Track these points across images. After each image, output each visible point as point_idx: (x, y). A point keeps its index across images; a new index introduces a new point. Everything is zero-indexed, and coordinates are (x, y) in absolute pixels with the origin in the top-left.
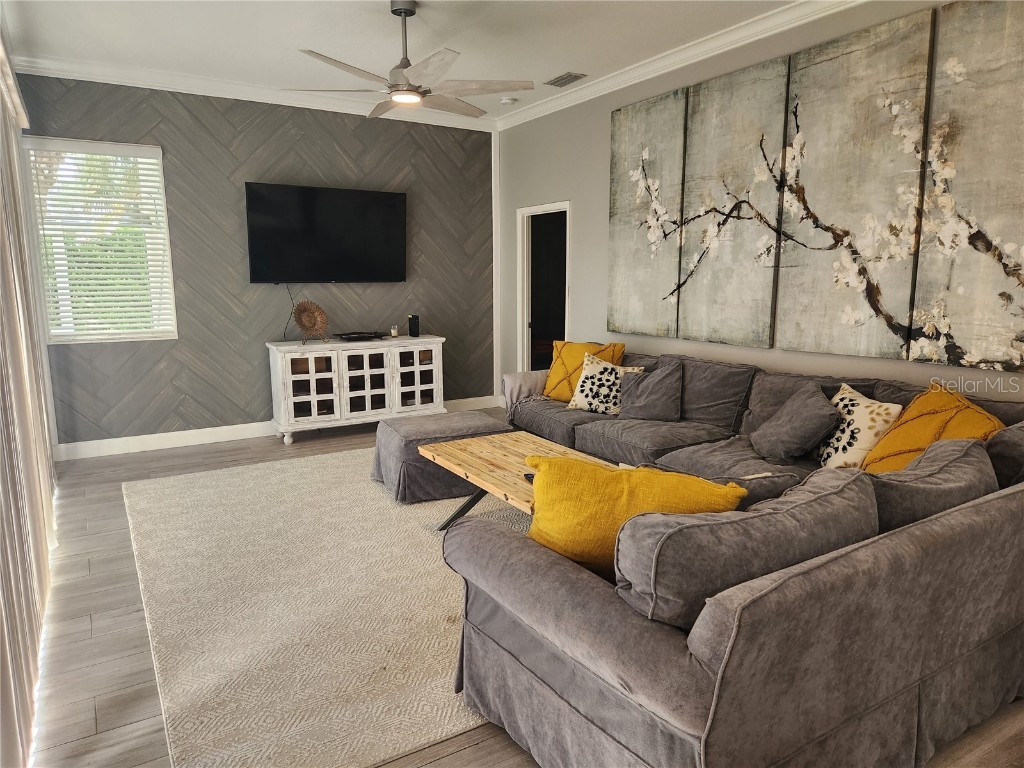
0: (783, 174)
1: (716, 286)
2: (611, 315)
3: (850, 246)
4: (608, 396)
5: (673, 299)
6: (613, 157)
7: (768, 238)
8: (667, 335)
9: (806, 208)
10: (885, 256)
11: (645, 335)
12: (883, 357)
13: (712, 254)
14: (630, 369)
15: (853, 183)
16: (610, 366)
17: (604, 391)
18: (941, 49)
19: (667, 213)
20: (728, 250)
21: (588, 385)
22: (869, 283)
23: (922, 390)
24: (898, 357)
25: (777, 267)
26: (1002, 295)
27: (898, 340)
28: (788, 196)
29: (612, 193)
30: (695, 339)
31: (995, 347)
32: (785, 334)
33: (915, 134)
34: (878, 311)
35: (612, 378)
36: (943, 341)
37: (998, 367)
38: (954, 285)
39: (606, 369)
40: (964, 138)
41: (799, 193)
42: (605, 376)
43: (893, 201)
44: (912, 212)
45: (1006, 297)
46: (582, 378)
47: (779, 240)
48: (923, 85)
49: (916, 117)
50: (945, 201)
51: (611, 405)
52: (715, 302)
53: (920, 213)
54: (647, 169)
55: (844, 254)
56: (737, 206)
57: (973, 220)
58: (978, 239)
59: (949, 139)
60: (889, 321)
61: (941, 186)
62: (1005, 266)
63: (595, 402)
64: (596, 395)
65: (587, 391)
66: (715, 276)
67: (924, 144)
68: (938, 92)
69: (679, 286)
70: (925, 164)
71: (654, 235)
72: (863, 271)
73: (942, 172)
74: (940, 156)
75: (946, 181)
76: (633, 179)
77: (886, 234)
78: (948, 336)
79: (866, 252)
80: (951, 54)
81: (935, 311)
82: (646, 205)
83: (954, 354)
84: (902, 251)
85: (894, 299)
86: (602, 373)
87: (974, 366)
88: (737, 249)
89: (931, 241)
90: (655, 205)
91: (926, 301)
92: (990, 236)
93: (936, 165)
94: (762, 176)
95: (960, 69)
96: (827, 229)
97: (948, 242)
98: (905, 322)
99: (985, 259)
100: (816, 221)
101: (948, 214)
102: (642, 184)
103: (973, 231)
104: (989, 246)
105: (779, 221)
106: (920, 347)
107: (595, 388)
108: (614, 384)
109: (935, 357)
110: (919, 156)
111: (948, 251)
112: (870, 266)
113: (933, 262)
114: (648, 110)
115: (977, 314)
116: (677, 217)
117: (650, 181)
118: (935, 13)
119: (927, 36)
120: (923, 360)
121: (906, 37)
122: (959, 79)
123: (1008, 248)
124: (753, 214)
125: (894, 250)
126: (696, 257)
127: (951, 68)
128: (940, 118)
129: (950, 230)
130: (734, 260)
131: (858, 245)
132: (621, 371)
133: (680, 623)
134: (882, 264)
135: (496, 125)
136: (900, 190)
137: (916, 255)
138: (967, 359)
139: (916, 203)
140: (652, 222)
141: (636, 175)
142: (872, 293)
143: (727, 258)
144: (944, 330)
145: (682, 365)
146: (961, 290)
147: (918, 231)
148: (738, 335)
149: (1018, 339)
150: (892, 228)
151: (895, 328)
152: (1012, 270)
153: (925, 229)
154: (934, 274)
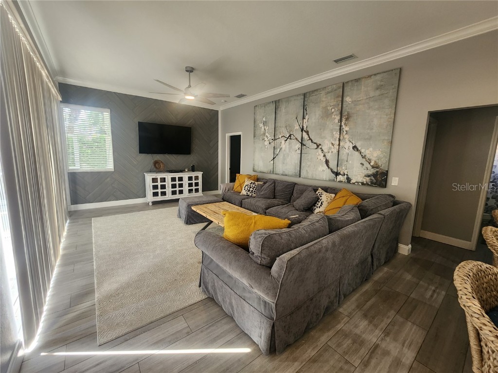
0: (303, 127)
1: (284, 159)
2: (254, 166)
3: (321, 148)
4: (252, 191)
5: (272, 162)
6: (255, 119)
7: (299, 145)
8: (270, 173)
9: (309, 137)
10: (330, 152)
11: (264, 172)
12: (330, 180)
13: (283, 149)
14: (259, 183)
15: (322, 130)
16: (253, 182)
17: (251, 189)
18: (345, 94)
19: (270, 136)
20: (287, 148)
21: (247, 187)
22: (326, 159)
23: (340, 190)
24: (334, 181)
25: (301, 153)
27: (334, 176)
28: (304, 133)
29: (255, 130)
30: (278, 174)
31: (359, 178)
32: (303, 174)
33: (338, 118)
34: (328, 167)
35: (254, 185)
36: (346, 176)
37: (360, 184)
38: (348, 161)
39: (252, 183)
40: (351, 119)
41: (307, 132)
42: (252, 185)
43: (333, 136)
44: (338, 139)
45: (362, 164)
46: (245, 185)
47: (302, 146)
48: (340, 104)
49: (338, 112)
50: (346, 136)
51: (253, 194)
52: (284, 163)
53: (339, 140)
54: (265, 123)
55: (320, 151)
56: (290, 136)
57: (353, 142)
58: (355, 148)
59: (347, 119)
60: (332, 170)
61: (345, 132)
62: (362, 155)
63: (249, 193)
64: (249, 190)
65: (246, 189)
66: (284, 156)
67: (341, 121)
68: (344, 106)
69: (274, 158)
70: (341, 126)
71: (267, 143)
72: (324, 156)
73: (345, 128)
74: (345, 124)
75: (346, 131)
76: (261, 126)
77: (331, 145)
78: (347, 175)
79: (325, 150)
80: (348, 96)
81: (344, 168)
82: (264, 134)
83: (349, 180)
84: (335, 151)
85: (333, 164)
86: (251, 184)
87: (354, 184)
88: (290, 148)
89: (343, 148)
90: (267, 134)
91: (341, 165)
92: (358, 147)
93: (344, 127)
94: (297, 127)
95: (350, 100)
96: (315, 143)
97: (347, 148)
98: (336, 171)
99: (357, 153)
100: (312, 141)
101: (347, 140)
102: (263, 128)
103: (354, 145)
104: (358, 150)
105: (302, 140)
106: (340, 178)
107: (249, 189)
108: (254, 187)
109: (344, 181)
110: (339, 124)
111: (347, 151)
112: (326, 154)
113: (343, 154)
114: (265, 106)
115: (354, 169)
116: (273, 138)
117: (265, 127)
118: (343, 84)
119: (341, 90)
120: (340, 182)
121: (336, 90)
122: (350, 103)
123: (363, 151)
124: (294, 138)
125: (333, 150)
126: (279, 150)
127: (348, 99)
128: (345, 113)
129: (347, 145)
130: (289, 151)
131: (323, 148)
132: (256, 183)
133: (269, 265)
134: (330, 154)
135: (220, 109)
136: (334, 133)
137: (339, 151)
138: (352, 181)
139: (338, 137)
140: (266, 139)
141: (261, 125)
142: (327, 162)
143: (287, 150)
144: (346, 173)
145: (274, 182)
146: (350, 162)
147: (339, 145)
148: (290, 173)
149: (365, 176)
150: (332, 144)
151: (333, 172)
152: (364, 157)
153: (341, 144)
154: (343, 157)
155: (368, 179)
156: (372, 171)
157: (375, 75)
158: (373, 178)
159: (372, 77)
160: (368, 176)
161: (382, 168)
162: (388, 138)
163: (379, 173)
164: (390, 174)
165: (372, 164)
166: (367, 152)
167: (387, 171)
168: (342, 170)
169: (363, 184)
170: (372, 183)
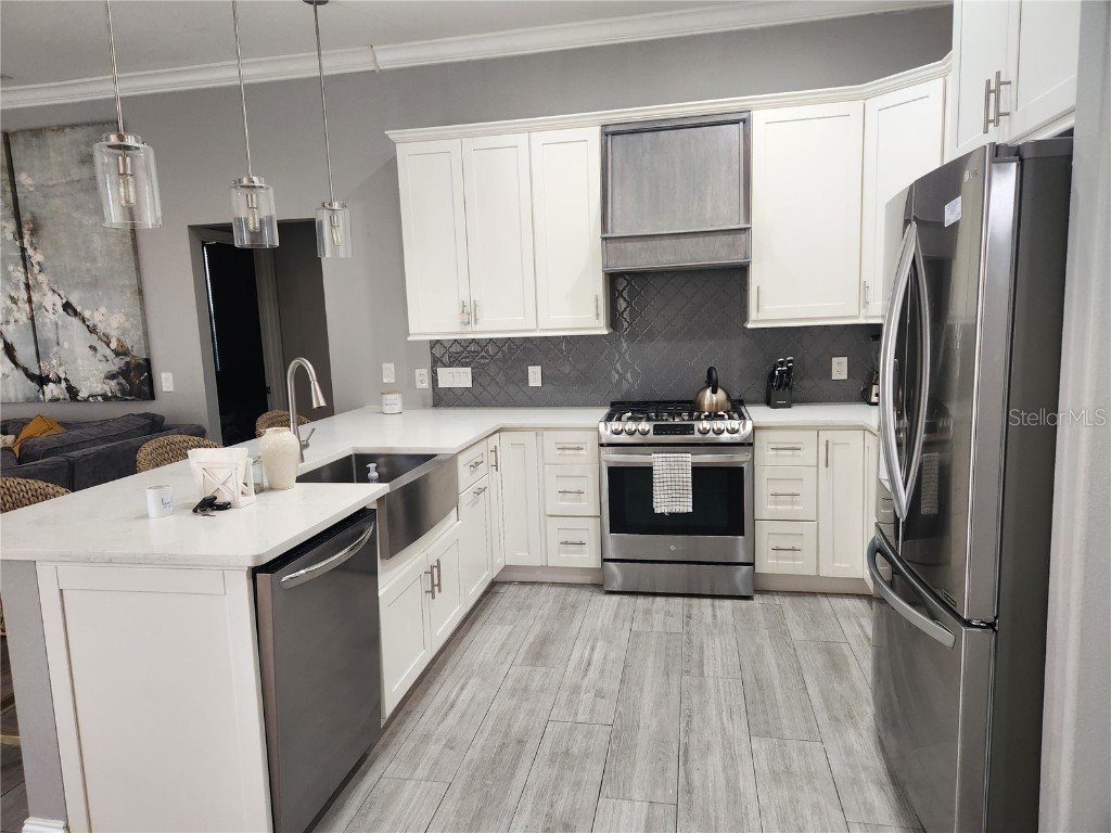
10: (12, 320)
12: (28, 401)
18: (16, 165)
22: (5, 342)
24: (38, 400)
26: (91, 347)
27: (34, 386)
31: (95, 385)
33: (10, 227)
34: (17, 365)
36: (63, 384)
37: (99, 398)
38: (61, 342)
40: (44, 233)
43: (8, 277)
44: (22, 286)
45: (93, 348)
48: (9, 189)
49: (9, 212)
50: (41, 278)
53: (28, 286)
57: (61, 292)
58: (67, 307)
59: (34, 232)
60: (25, 371)
61: (36, 268)
62: (88, 326)
67: (19, 234)
68: (20, 196)
70: (23, 250)
73: (36, 257)
74: (32, 244)
75: (39, 263)
77: (9, 302)
78: (66, 380)
80: (22, 170)
81: (54, 362)
83: (72, 392)
84: (24, 318)
85: (25, 353)
87: (86, 400)
89: (40, 309)
91: (47, 353)
92: (74, 305)
93: (30, 251)
95: (30, 181)
97: (51, 311)
98: (37, 372)
99: (75, 321)
101: (45, 287)
103: (64, 301)
104: (76, 313)
106: (51, 390)
109: (62, 397)
110: (18, 243)
111: (52, 316)
113: (44, 324)
115: (80, 362)
118: (6, 135)
119: (3, 153)
120: (55, 400)
122: (32, 189)
123: (87, 314)
125: (17, 315)
127: (23, 179)
128: (26, 217)
129: (50, 301)
134: (11, 327)
136: (11, 268)
137: (32, 319)
138: (83, 394)
139: (23, 279)
142: (9, 350)
144: (63, 376)
146: (66, 345)
147: (30, 301)
149: (107, 378)
150: (12, 298)
151: (31, 377)
152: (92, 330)
153: (34, 299)
154: (47, 332)
155: (113, 383)
156: (116, 364)
157: (73, 126)
158: (123, 381)
159: (67, 130)
160: (112, 376)
161: (134, 353)
162: (129, 281)
163: (132, 366)
164: (157, 365)
165: (113, 345)
166: (96, 316)
167: (148, 361)
168: (52, 367)
169: (106, 398)
170: (122, 390)
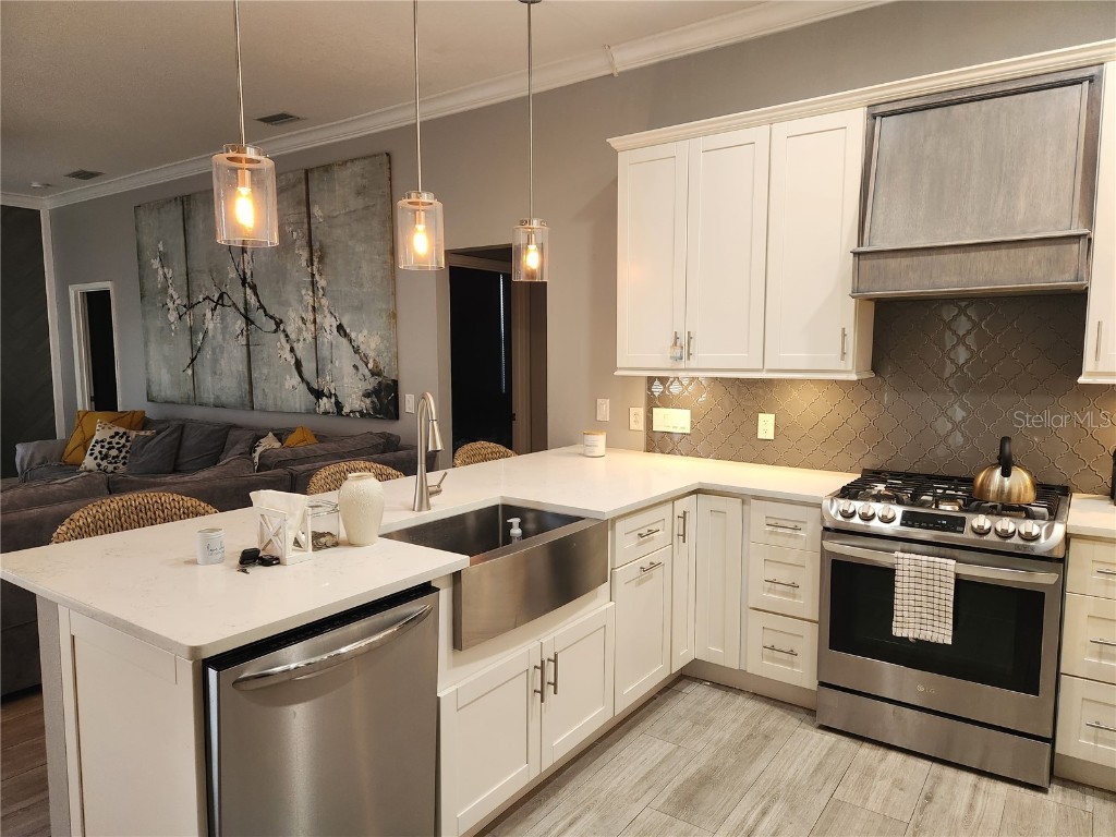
0: (244, 273)
1: (215, 361)
3: (284, 331)
4: (117, 457)
5: (190, 372)
6: (138, 245)
7: (240, 324)
8: (188, 403)
9: (259, 301)
10: (301, 338)
11: (173, 403)
12: (307, 412)
13: (210, 334)
14: (142, 433)
15: (281, 285)
16: (122, 430)
17: (114, 452)
18: (311, 198)
19: (176, 297)
20: (219, 331)
21: (98, 448)
22: (297, 359)
24: (315, 412)
25: (248, 345)
27: (312, 398)
28: (248, 291)
29: (141, 278)
30: (206, 405)
31: (355, 402)
32: (258, 400)
33: (305, 254)
34: (302, 378)
35: (123, 441)
36: (333, 400)
37: (357, 414)
38: (334, 360)
39: (117, 433)
40: (327, 260)
41: (254, 288)
42: (116, 439)
43: (301, 300)
44: (310, 308)
45: (355, 367)
46: (93, 443)
47: (247, 325)
48: (306, 220)
49: (304, 242)
50: (324, 301)
51: (120, 465)
52: (215, 373)
53: (314, 309)
54: (164, 259)
55: (282, 336)
56: (221, 297)
57: (337, 315)
58: (340, 328)
59: (321, 259)
60: (308, 384)
61: (321, 293)
62: (353, 347)
63: (104, 463)
64: (105, 457)
65: (96, 453)
66: (214, 353)
67: (311, 262)
68: (313, 227)
69: (193, 360)
70: (313, 275)
71: (173, 316)
72: (292, 350)
73: (322, 282)
74: (319, 270)
75: (323, 288)
76: (155, 267)
77: (300, 322)
78: (335, 395)
79: (293, 336)
80: (315, 203)
81: (328, 378)
82: (165, 289)
83: (339, 406)
84: (309, 337)
85: (309, 368)
86: (112, 437)
87: (348, 415)
88: (225, 328)
89: (321, 329)
90: (171, 291)
91: (323, 370)
92: (345, 327)
93: (317, 277)
94: (233, 275)
95: (321, 213)
96: (271, 317)
97: (328, 331)
98: (316, 387)
99: (344, 341)
100: (265, 311)
101: (326, 310)
102: (161, 272)
103: (338, 323)
104: (346, 335)
105: (246, 309)
106: (326, 404)
107: (104, 451)
108: (124, 446)
109: (331, 411)
110: (309, 270)
111: (329, 336)
112: (295, 345)
113: (323, 343)
114: (159, 209)
115: (346, 380)
116: (185, 302)
117: (166, 270)
118: (307, 172)
119: (304, 187)
120: (326, 413)
121: (294, 186)
122: (321, 220)
123: (353, 335)
124: (230, 303)
125: (305, 334)
126: (201, 336)
127: (316, 211)
128: (316, 246)
129: (329, 322)
130: (224, 339)
131: (289, 330)
132: (133, 434)
134: (301, 344)
135: (45, 206)
136: (303, 292)
137: (315, 338)
138: (346, 410)
139: (311, 301)
140: (170, 305)
141: (156, 263)
142: (298, 365)
143: (220, 337)
144: (333, 392)
145: (182, 427)
146: (337, 364)
147: (315, 322)
148: (232, 400)
149: (364, 396)
150: (303, 319)
151: (311, 390)
152: (356, 351)
153: (318, 321)
154: (325, 352)
155: (368, 401)
156: (371, 383)
157: (352, 161)
158: (376, 400)
159: (349, 164)
160: (367, 395)
161: (385, 374)
162: (387, 305)
163: (383, 386)
164: (403, 386)
165: (371, 366)
166: (360, 338)
167: (396, 382)
168: (327, 384)
169: (362, 415)
170: (374, 408)
